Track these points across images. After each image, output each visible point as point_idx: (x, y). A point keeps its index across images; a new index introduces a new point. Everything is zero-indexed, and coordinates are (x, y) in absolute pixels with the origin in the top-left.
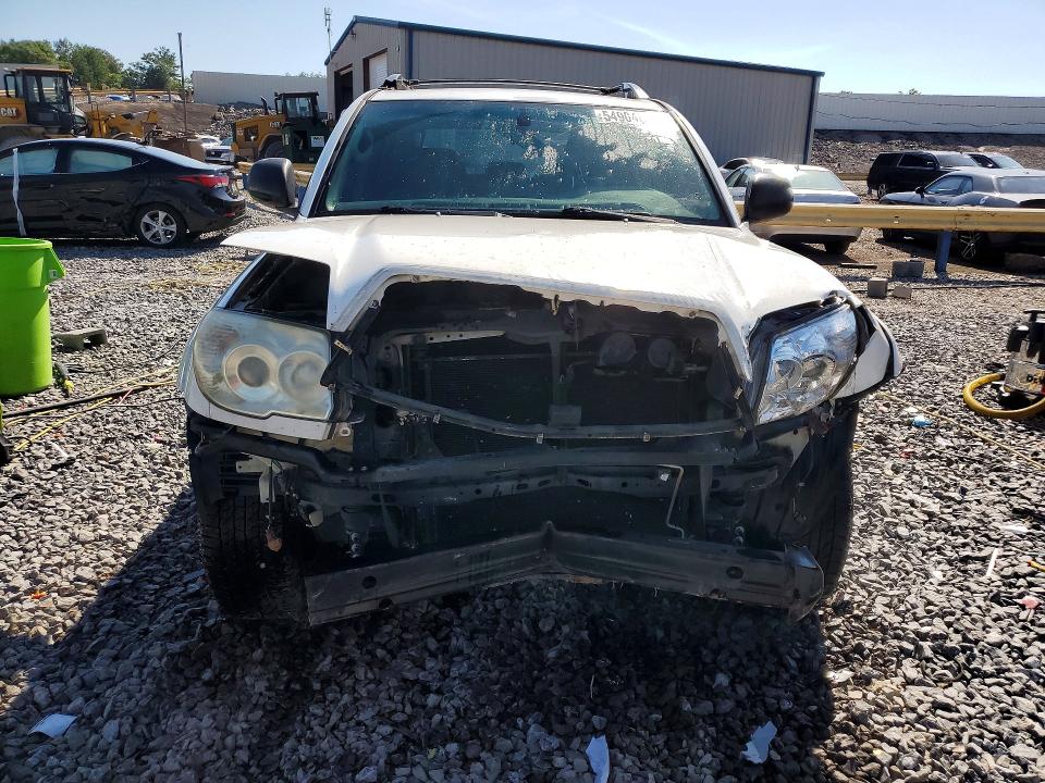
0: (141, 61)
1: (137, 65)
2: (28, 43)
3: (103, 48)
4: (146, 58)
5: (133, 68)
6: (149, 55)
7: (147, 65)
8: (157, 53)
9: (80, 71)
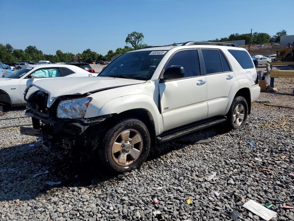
0: (276, 35)
1: (275, 36)
2: (246, 34)
3: (266, 33)
4: (278, 34)
5: (273, 37)
6: (279, 33)
7: (277, 36)
8: (281, 32)
9: (258, 40)
